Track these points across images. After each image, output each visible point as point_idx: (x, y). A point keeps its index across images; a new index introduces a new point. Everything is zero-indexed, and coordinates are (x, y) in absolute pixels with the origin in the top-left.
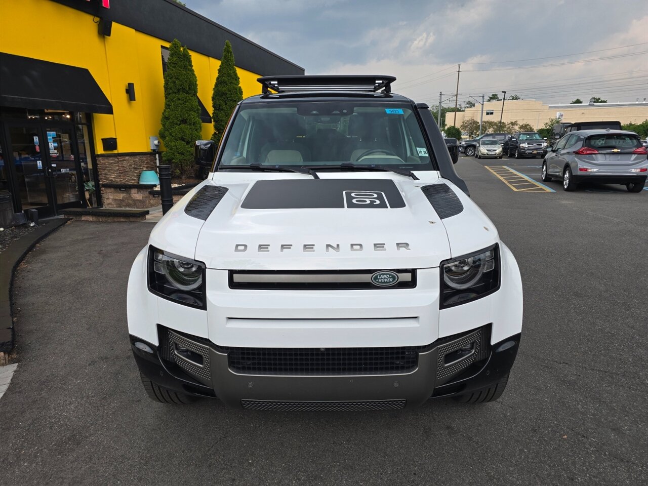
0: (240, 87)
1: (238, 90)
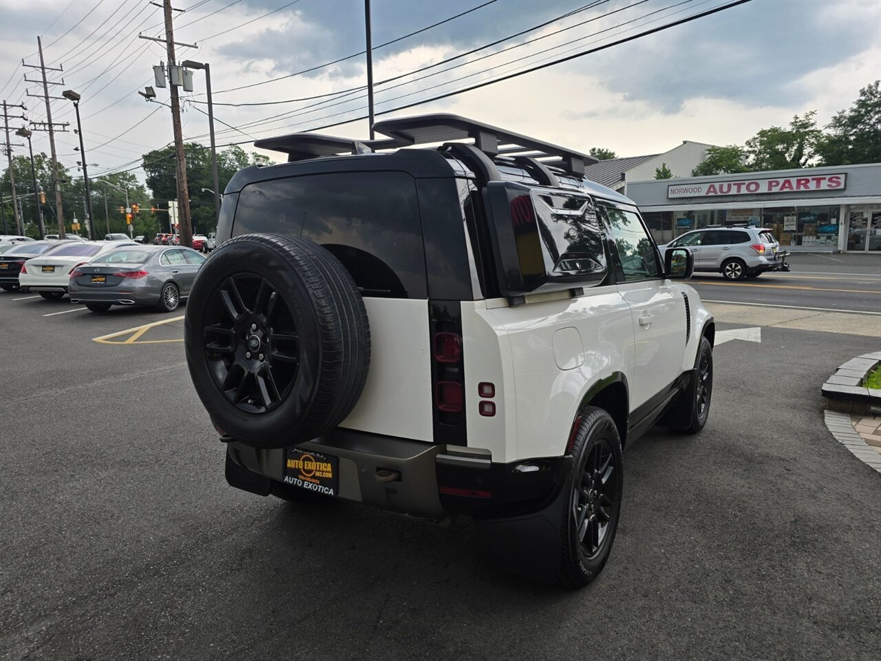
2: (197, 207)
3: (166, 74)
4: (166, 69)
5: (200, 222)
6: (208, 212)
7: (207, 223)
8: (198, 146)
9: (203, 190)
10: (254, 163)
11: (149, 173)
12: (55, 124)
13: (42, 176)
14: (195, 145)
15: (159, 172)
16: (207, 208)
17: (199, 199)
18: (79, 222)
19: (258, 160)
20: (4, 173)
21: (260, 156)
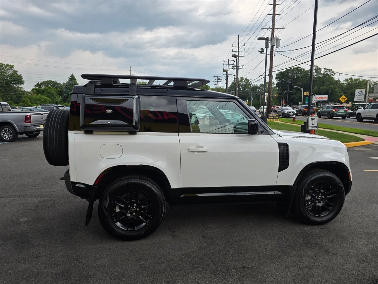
2: (294, 94)
3: (270, 42)
4: (270, 39)
5: (294, 101)
6: (298, 96)
7: (297, 101)
8: (299, 68)
9: (295, 87)
10: (324, 73)
11: (277, 81)
12: (240, 66)
13: (242, 85)
14: (298, 67)
15: (282, 80)
16: (298, 95)
17: (296, 91)
18: (248, 101)
19: (326, 71)
20: (231, 84)
21: (327, 69)
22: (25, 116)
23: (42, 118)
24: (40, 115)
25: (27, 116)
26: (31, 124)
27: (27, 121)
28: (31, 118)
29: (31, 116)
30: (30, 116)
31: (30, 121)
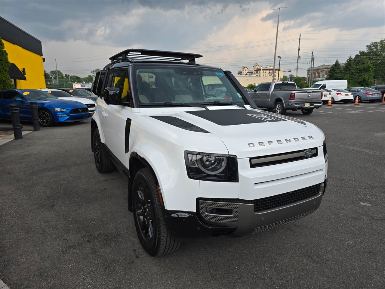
0: (5, 51)
1: (4, 52)
22: (290, 94)
23: (308, 97)
24: (307, 93)
25: (292, 93)
26: (294, 101)
27: (291, 98)
28: (294, 95)
29: (296, 94)
30: (294, 94)
31: (293, 98)
